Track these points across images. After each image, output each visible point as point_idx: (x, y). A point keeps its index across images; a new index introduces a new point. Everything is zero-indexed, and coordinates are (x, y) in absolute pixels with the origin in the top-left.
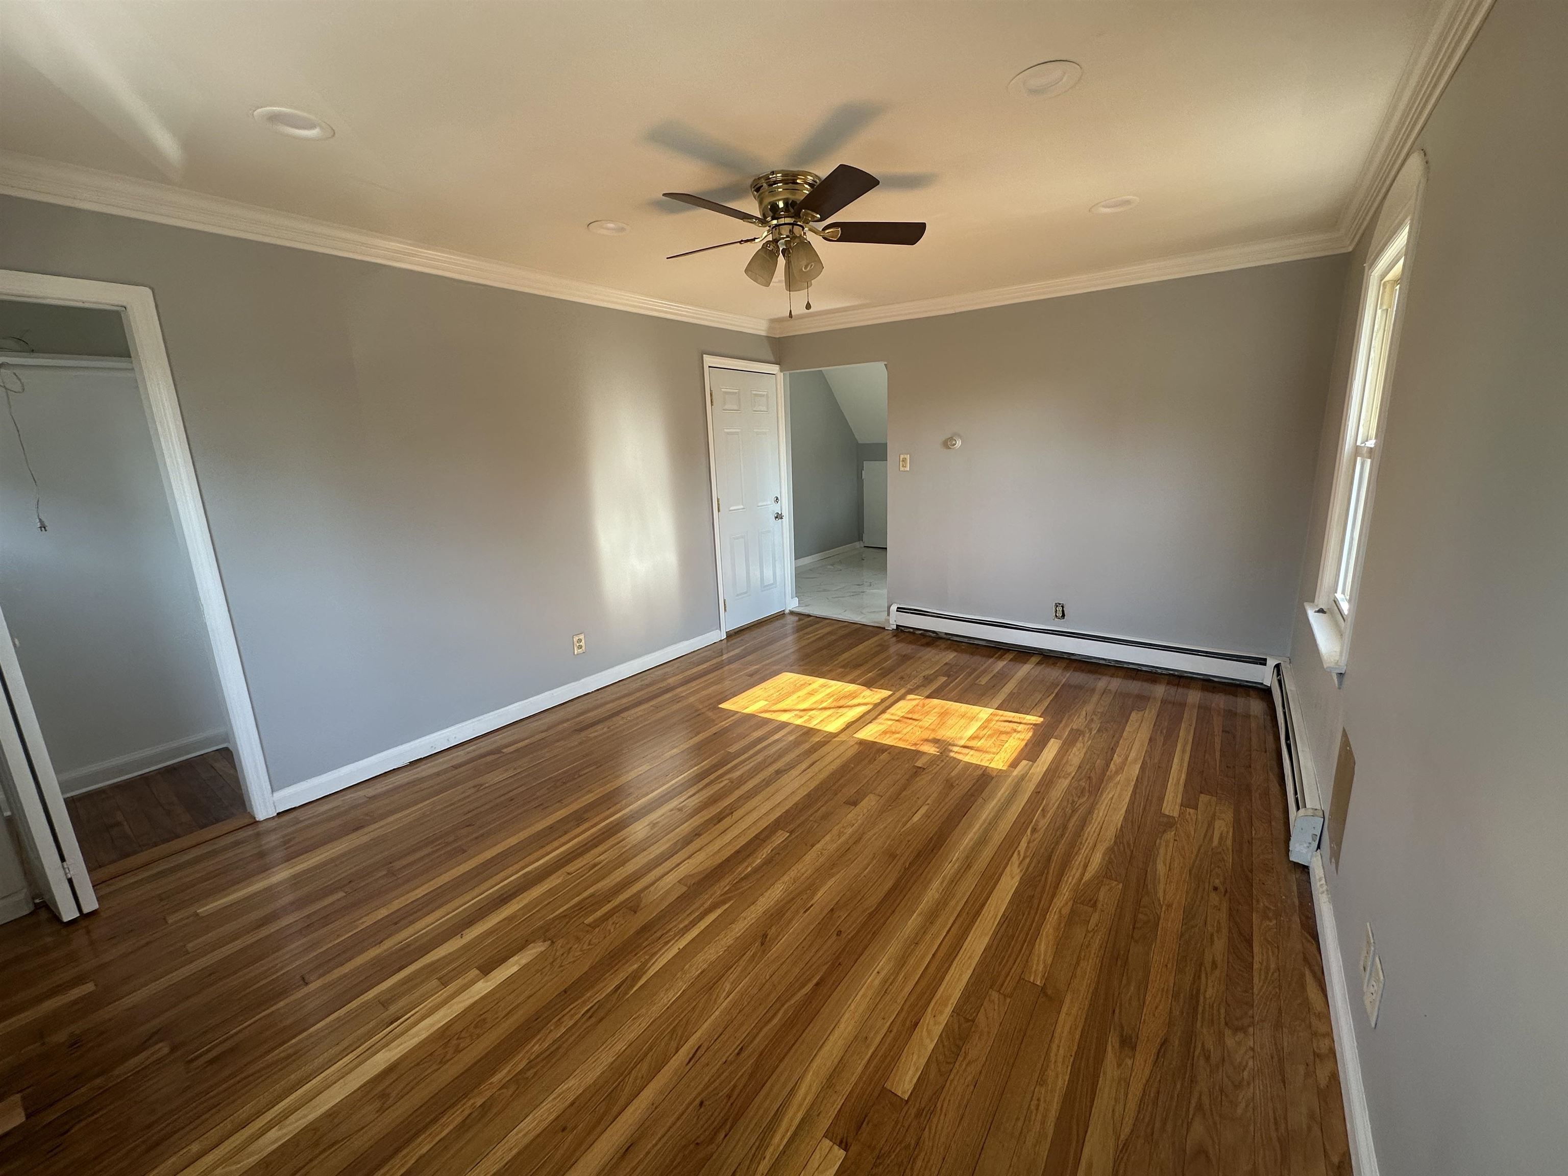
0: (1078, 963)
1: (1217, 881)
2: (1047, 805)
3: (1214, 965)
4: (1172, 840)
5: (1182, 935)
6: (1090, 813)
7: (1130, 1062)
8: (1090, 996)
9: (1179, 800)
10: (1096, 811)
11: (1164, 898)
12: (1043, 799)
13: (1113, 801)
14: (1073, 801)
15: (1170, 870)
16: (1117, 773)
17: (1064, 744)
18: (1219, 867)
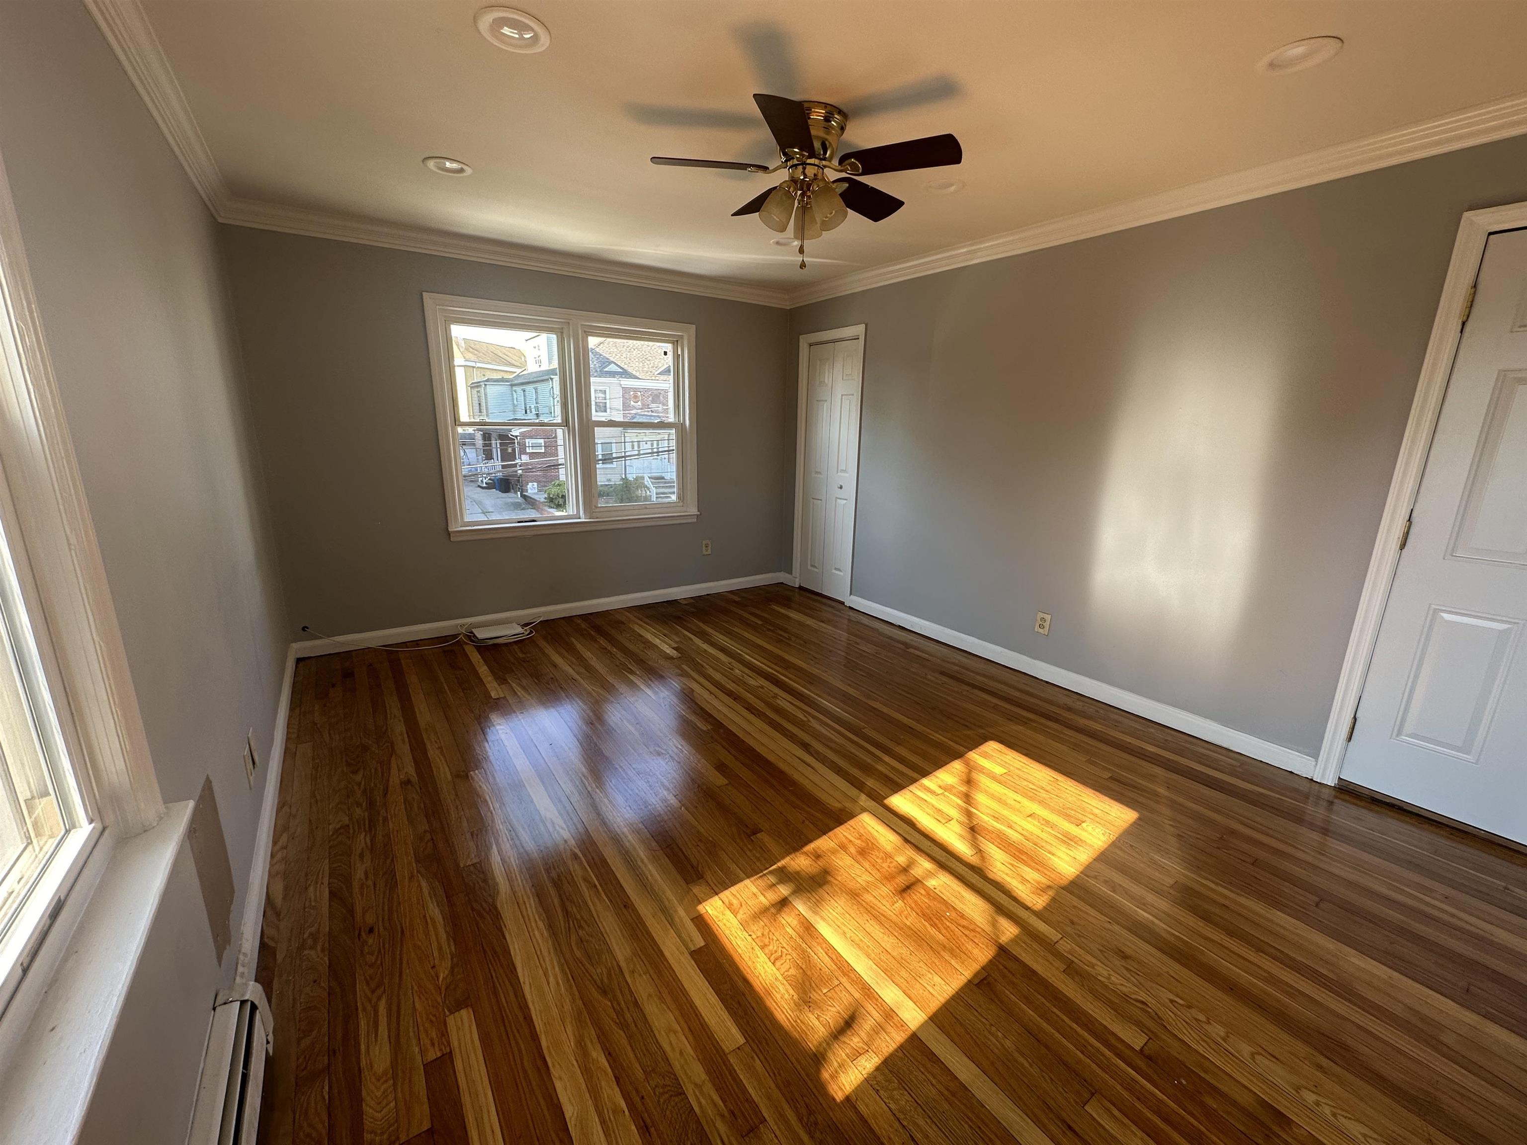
0: (457, 795)
1: (370, 941)
2: (599, 898)
3: (361, 856)
4: (437, 962)
5: (392, 860)
6: (550, 926)
7: (401, 777)
8: (439, 786)
9: (459, 1064)
10: (546, 933)
11: (418, 881)
12: (611, 901)
13: (541, 972)
14: (581, 927)
15: (425, 916)
16: (580, 1043)
17: (723, 1056)
18: (371, 966)
